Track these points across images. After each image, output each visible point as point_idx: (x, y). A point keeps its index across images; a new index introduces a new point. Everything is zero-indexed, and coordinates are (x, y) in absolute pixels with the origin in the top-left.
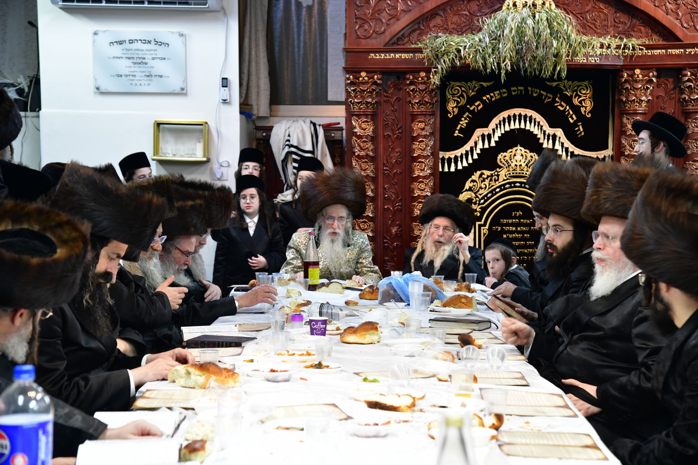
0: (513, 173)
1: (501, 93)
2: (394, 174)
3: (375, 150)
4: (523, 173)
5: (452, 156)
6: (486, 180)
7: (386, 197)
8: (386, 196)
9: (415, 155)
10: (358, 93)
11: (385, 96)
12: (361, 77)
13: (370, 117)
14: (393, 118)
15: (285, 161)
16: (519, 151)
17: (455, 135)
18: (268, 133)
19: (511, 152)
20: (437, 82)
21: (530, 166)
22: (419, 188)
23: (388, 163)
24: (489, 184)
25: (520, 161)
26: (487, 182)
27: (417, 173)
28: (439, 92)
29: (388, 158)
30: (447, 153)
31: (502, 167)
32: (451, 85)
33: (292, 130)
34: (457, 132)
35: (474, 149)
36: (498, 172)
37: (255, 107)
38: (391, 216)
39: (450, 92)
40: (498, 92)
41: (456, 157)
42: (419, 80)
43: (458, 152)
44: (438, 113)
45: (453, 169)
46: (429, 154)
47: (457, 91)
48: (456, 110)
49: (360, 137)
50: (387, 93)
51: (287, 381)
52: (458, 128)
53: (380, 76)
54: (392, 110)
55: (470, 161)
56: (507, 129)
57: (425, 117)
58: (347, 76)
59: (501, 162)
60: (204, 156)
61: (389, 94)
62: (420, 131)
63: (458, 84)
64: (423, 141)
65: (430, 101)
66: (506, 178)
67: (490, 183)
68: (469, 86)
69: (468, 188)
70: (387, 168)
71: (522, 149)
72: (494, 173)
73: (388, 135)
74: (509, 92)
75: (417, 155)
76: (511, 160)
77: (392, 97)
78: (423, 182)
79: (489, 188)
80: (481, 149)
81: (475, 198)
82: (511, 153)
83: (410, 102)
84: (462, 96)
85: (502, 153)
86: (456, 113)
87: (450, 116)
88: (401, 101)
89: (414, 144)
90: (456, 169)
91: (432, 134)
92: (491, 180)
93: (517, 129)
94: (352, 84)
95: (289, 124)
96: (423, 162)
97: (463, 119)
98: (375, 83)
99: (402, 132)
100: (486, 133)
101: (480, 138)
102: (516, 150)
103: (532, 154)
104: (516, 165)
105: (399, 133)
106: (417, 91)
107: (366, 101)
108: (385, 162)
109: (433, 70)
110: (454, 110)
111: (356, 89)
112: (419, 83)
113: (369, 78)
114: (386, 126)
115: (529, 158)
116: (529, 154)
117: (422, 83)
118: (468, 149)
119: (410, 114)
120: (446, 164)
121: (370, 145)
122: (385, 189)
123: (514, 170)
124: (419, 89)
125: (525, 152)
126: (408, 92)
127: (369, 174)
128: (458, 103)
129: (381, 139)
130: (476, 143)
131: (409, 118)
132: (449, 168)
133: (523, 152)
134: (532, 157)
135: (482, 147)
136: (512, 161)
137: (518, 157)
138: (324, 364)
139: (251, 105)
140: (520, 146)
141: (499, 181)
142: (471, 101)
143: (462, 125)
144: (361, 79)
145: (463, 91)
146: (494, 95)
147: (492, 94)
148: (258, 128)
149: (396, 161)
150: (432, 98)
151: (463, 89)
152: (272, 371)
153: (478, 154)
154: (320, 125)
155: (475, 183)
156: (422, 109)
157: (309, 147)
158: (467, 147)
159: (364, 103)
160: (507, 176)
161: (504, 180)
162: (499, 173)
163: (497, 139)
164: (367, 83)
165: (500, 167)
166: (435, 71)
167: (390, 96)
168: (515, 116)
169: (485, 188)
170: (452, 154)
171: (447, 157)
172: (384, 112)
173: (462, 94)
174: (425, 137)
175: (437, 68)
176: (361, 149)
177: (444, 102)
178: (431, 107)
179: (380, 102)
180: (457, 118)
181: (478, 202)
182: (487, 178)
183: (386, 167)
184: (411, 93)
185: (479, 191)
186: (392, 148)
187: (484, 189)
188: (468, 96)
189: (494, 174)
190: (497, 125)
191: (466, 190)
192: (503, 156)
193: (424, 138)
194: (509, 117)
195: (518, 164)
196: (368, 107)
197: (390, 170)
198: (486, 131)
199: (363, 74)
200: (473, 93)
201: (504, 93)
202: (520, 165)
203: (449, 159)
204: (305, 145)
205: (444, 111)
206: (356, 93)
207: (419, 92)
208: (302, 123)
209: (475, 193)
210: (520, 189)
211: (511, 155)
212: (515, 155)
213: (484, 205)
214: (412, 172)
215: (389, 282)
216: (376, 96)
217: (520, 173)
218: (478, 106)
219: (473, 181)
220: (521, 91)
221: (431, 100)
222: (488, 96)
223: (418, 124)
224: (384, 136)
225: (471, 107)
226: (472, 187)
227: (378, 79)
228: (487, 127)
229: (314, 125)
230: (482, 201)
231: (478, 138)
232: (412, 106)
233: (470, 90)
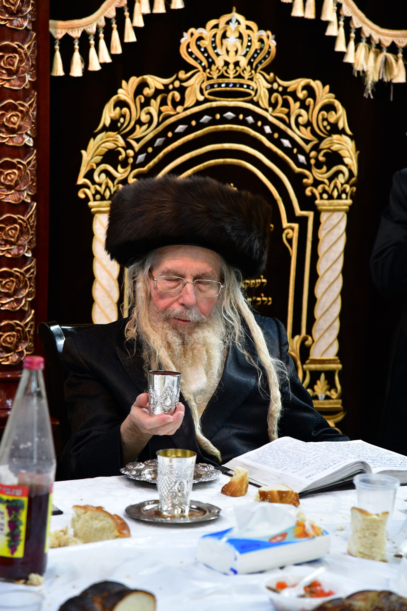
0: (219, 85)
4: (241, 85)
5: (76, 34)
6: (153, 101)
16: (233, 25)
19: (216, 26)
21: (257, 67)
22: (4, 126)
24: (160, 113)
25: (236, 52)
26: (154, 108)
31: (194, 68)
35: (127, 14)
36: (182, 81)
41: (85, 35)
43: (90, 23)
45: (77, 71)
46: (29, 27)
55: (118, 50)
59: (191, 54)
66: (201, 98)
67: (163, 108)
69: (108, 123)
71: (241, 18)
72: (172, 83)
76: (215, 48)
78: (15, 108)
79: (159, 124)
80: (145, 17)
81: (125, 149)
82: (214, 31)
85: (192, 30)
90: (85, 70)
92: (164, 102)
96: (14, 50)
102: (228, 23)
103: (263, 34)
104: (227, 64)
115: (256, 45)
116: (256, 34)
118: (112, 14)
120: (58, 54)
123: (222, 76)
125: (248, 28)
132: (67, 65)
133: (242, 28)
134: (261, 41)
135: (147, 11)
136: (218, 50)
137: (232, 41)
140: (238, 12)
141: (186, 105)
153: (136, 29)
155: (125, 110)
158: (108, 9)
160: (206, 93)
161: (198, 103)
162: (185, 84)
165: (188, 68)
169: (150, 122)
171: (59, 35)
181: (131, 160)
182: (155, 96)
185: (133, 130)
187: (145, 127)
189: (171, 87)
191: (105, 129)
192: (196, 36)
195: (231, 59)
202: (237, 64)
203: (67, 42)
209: (125, 137)
210: (235, 126)
211: (214, 36)
212: (224, 36)
213: (145, 168)
217: (235, 85)
219: (121, 104)
226: (118, 121)
230: (141, 158)
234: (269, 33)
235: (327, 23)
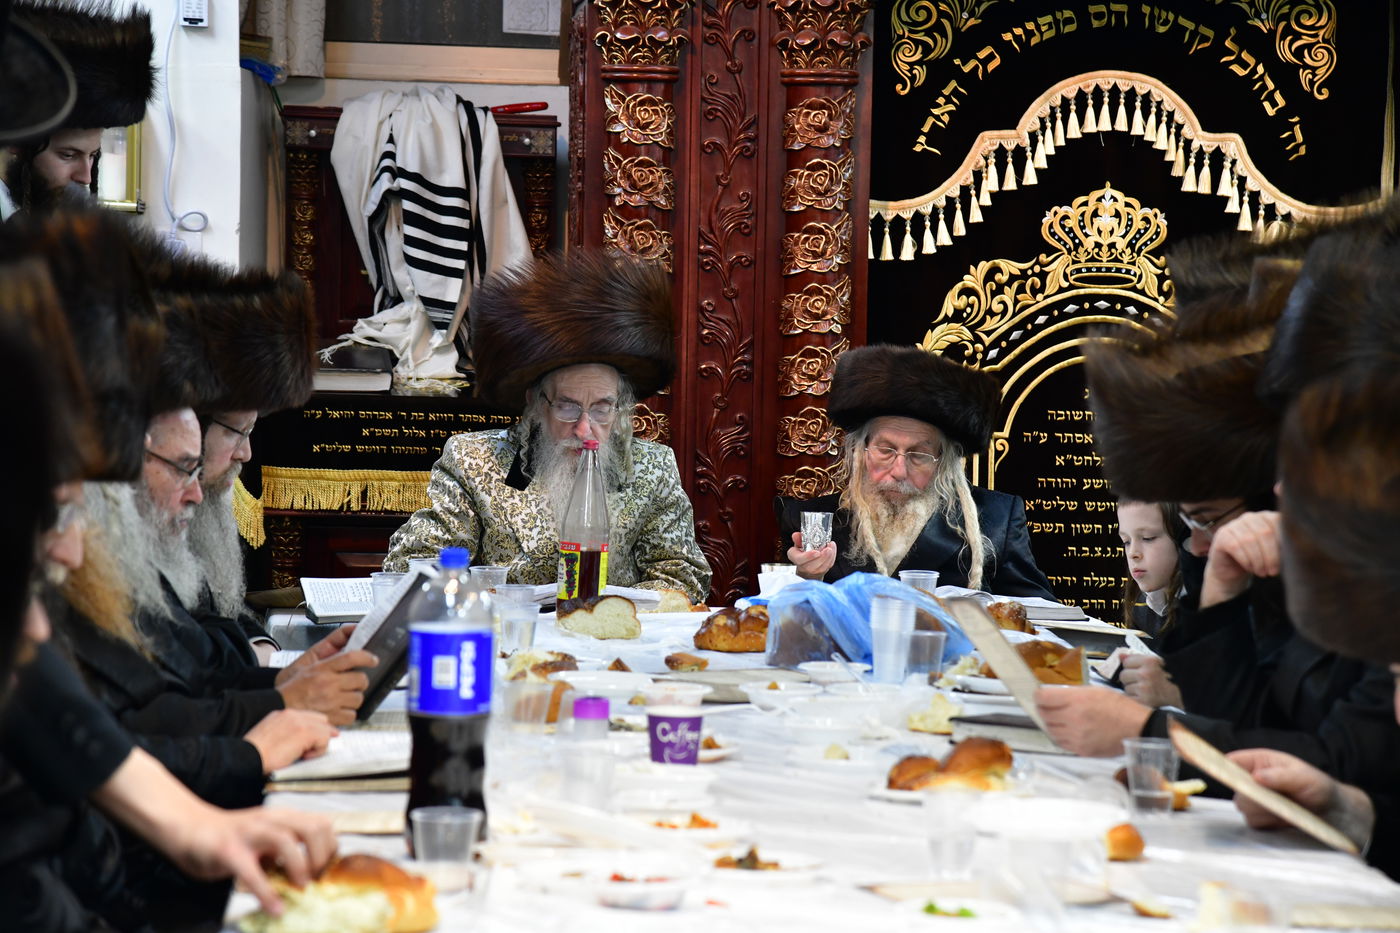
0: (1089, 270)
1: (1056, 21)
2: (731, 266)
3: (675, 191)
4: (1119, 270)
5: (907, 215)
6: (1006, 288)
7: (705, 337)
8: (706, 332)
9: (796, 209)
10: (628, 14)
11: (705, 24)
13: (661, 87)
14: (729, 93)
15: (378, 219)
16: (1107, 203)
17: (918, 148)
18: (325, 130)
19: (1085, 204)
21: (1140, 250)
22: (806, 311)
23: (712, 231)
24: (1016, 302)
25: (1112, 232)
26: (1008, 296)
27: (800, 265)
28: (870, 13)
29: (714, 217)
30: (891, 204)
31: (1060, 250)
33: (399, 121)
34: (922, 139)
35: (973, 192)
36: (1043, 265)
37: (279, 45)
38: (718, 395)
39: (905, 17)
40: (1049, 19)
41: (918, 217)
43: (925, 203)
44: (867, 80)
45: (908, 253)
46: (840, 207)
47: (923, 15)
48: (921, 73)
49: (629, 149)
50: (715, 15)
51: (670, 908)
52: (926, 129)
54: (727, 68)
55: (960, 230)
56: (1075, 132)
57: (828, 92)
59: (1053, 234)
60: (129, 196)
61: (720, 18)
62: (811, 135)
64: (823, 167)
65: (846, 43)
66: (1065, 284)
67: (1019, 297)
68: (960, 1)
69: (950, 313)
70: (710, 248)
71: (1119, 195)
72: (1032, 268)
73: (714, 144)
74: (1083, 18)
75: (802, 208)
76: (1083, 228)
77: (728, 29)
78: (820, 292)
79: (1014, 315)
80: (993, 195)
81: (973, 343)
82: (1083, 209)
83: (784, 43)
84: (939, 28)
85: (1056, 208)
86: (919, 82)
87: (902, 90)
88: (756, 41)
89: (795, 174)
90: (919, 254)
91: (848, 144)
92: (1021, 290)
93: (1105, 133)
95: (390, 103)
96: (821, 231)
97: (941, 100)
99: (757, 137)
100: (1010, 146)
101: (992, 160)
102: (1099, 200)
103: (1148, 212)
104: (1098, 245)
105: (749, 139)
106: (806, 10)
107: (651, 39)
108: (704, 228)
110: (915, 72)
111: (620, 1)
115: (1139, 224)
116: (1139, 213)
118: (956, 193)
119: (783, 83)
120: (887, 238)
121: (659, 177)
122: (702, 310)
123: (1092, 259)
125: (1128, 205)
126: (779, 12)
128: (927, 50)
129: (691, 157)
130: (978, 176)
131: (779, 96)
132: (897, 249)
133: (1120, 206)
134: (1146, 219)
135: (996, 188)
136: (1087, 230)
137: (1106, 221)
138: (764, 855)
139: (268, 40)
140: (1114, 187)
141: (1046, 294)
142: (966, 45)
143: (937, 118)
145: (941, 14)
146: (1038, 27)
147: (1030, 26)
148: (291, 114)
149: (737, 227)
150: (851, 35)
151: (943, 7)
152: (617, 878)
153: (982, 208)
154: (485, 109)
155: (973, 299)
156: (823, 69)
157: (453, 177)
158: (951, 187)
159: (644, 46)
160: (1071, 279)
161: (1061, 290)
162: (1046, 269)
163: (1043, 164)
165: (1050, 250)
167: (723, 24)
168: (1098, 92)
169: (1004, 312)
170: (906, 208)
171: (889, 217)
172: (703, 74)
173: (938, 21)
174: (827, 152)
176: (633, 185)
177: (885, 46)
178: (848, 63)
179: (691, 41)
180: (924, 98)
181: (979, 356)
182: (1009, 283)
183: (707, 242)
184: (788, 16)
185: (983, 321)
186: (725, 187)
187: (999, 317)
188: (956, 30)
189: (1030, 272)
190: (1042, 120)
191: (947, 320)
192: (1059, 217)
193: (825, 157)
194: (1081, 96)
195: (1105, 241)
196: (656, 57)
197: (718, 254)
198: (1010, 139)
200: (972, 22)
201: (1068, 21)
202: (1112, 246)
203: (898, 223)
204: (441, 171)
205: (886, 75)
206: (621, 13)
207: (815, 13)
208: (433, 100)
209: (972, 329)
210: (1109, 317)
211: (1083, 215)
212: (1095, 214)
213: (999, 366)
214: (785, 258)
216: (681, 24)
217: (1109, 270)
218: (987, 60)
219: (968, 292)
220: (1119, 15)
221: (850, 39)
222: (1018, 31)
223: (808, 114)
224: (703, 148)
225: (964, 63)
226: (964, 310)
228: (1012, 124)
229: (469, 107)
230: (993, 353)
231: (986, 158)
232: (790, 56)
233: (962, 11)
234: (1157, 211)
235: (1225, 200)
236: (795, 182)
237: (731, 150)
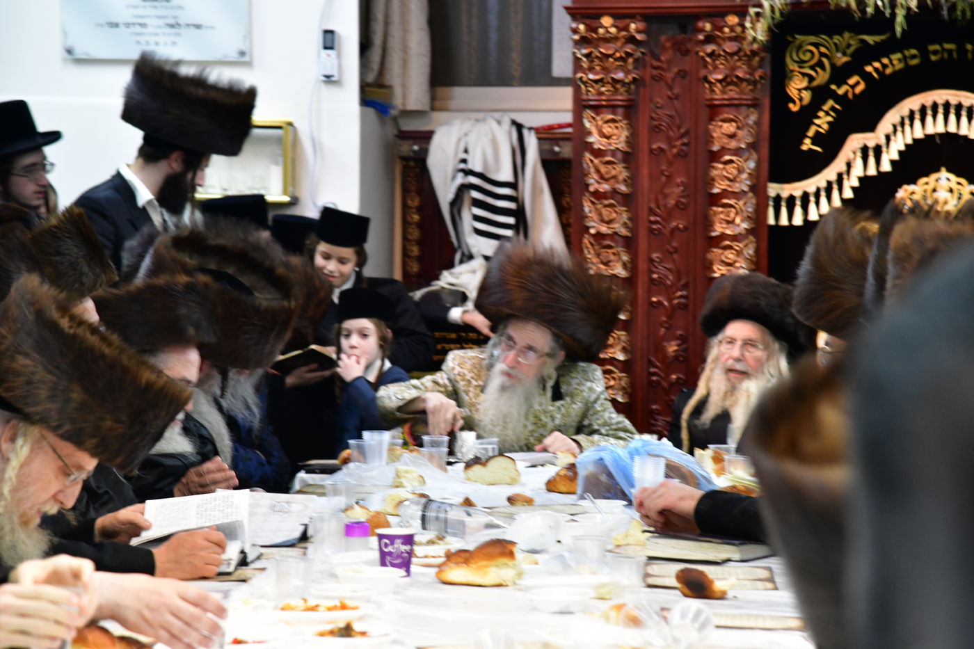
1: (905, 57)
2: (673, 231)
3: (632, 181)
5: (798, 193)
7: (655, 280)
8: (655, 276)
9: (715, 191)
10: (597, 62)
11: (653, 67)
12: (602, 26)
13: (620, 111)
14: (668, 113)
15: (456, 203)
16: (943, 183)
17: (804, 148)
18: (424, 146)
19: (927, 183)
20: (761, 36)
22: (723, 262)
23: (658, 207)
27: (719, 229)
28: (767, 57)
29: (660, 197)
30: (787, 186)
32: (797, 42)
33: (471, 141)
34: (807, 141)
35: (845, 177)
37: (398, 91)
38: (664, 319)
39: (795, 58)
40: (899, 55)
41: (805, 195)
42: (723, 32)
43: (810, 185)
44: (766, 102)
45: (798, 220)
46: (746, 189)
47: (808, 55)
48: (807, 96)
49: (598, 153)
50: (658, 60)
52: (810, 134)
53: (641, 25)
54: (669, 97)
55: (837, 202)
56: (919, 134)
57: (737, 111)
58: (574, 25)
60: (285, 193)
61: (663, 62)
62: (725, 140)
63: (813, 39)
64: (733, 162)
65: (748, 76)
68: (836, 44)
70: (658, 219)
71: (952, 176)
73: (660, 148)
74: (924, 54)
75: (719, 190)
77: (668, 70)
78: (730, 247)
80: (859, 178)
82: (926, 187)
83: (706, 79)
84: (820, 64)
85: (906, 187)
86: (805, 102)
87: (794, 108)
88: (688, 77)
89: (714, 167)
90: (806, 220)
91: (753, 146)
93: (940, 134)
94: (583, 41)
95: (467, 126)
96: (731, 206)
97: (821, 114)
98: (631, 40)
99: (689, 142)
100: (871, 144)
101: (859, 154)
103: (973, 188)
105: (684, 144)
106: (719, 55)
107: (613, 79)
108: (653, 205)
109: (752, 11)
110: (803, 95)
111: (591, 53)
112: (724, 39)
113: (620, 29)
114: (655, 130)
116: (967, 188)
117: (730, 39)
118: (833, 177)
119: (707, 105)
120: (784, 210)
121: (620, 171)
122: (652, 261)
124: (724, 51)
125: (959, 183)
126: (702, 57)
127: (617, 230)
128: (811, 79)
129: (644, 158)
130: (849, 165)
131: (705, 112)
132: (790, 217)
135: (861, 174)
138: (357, 627)
139: (389, 87)
140: (949, 171)
142: (840, 75)
143: (819, 126)
144: (601, 31)
145: (822, 54)
146: (891, 61)
147: (885, 61)
148: (404, 136)
149: (677, 204)
150: (752, 70)
151: (823, 50)
153: (853, 188)
154: (530, 129)
156: (732, 94)
157: (506, 175)
158: (830, 174)
159: (608, 83)
163: (896, 157)
164: (614, 39)
166: (758, 14)
167: (664, 66)
168: (935, 107)
170: (796, 189)
171: (785, 195)
172: (651, 101)
173: (819, 60)
174: (737, 152)
175: (760, 6)
176: (602, 177)
177: (779, 77)
178: (750, 90)
179: (642, 79)
180: (809, 112)
183: (655, 215)
184: (708, 59)
186: (668, 177)
188: (833, 66)
190: (895, 126)
193: (735, 155)
194: (923, 110)
196: (616, 89)
197: (663, 223)
198: (870, 139)
199: (607, 21)
200: (845, 59)
201: (913, 57)
203: (791, 201)
204: (498, 170)
205: (780, 97)
206: (593, 61)
207: (725, 57)
208: (494, 124)
212: (934, 190)
214: (709, 225)
215: (597, 457)
216: (635, 68)
218: (855, 85)
220: (950, 51)
221: (751, 74)
222: (877, 65)
223: (722, 126)
224: (651, 151)
225: (839, 86)
227: (638, 31)
228: (873, 130)
229: (519, 127)
231: (854, 153)
232: (710, 87)
233: (837, 52)
236: (714, 173)
237: (670, 150)
